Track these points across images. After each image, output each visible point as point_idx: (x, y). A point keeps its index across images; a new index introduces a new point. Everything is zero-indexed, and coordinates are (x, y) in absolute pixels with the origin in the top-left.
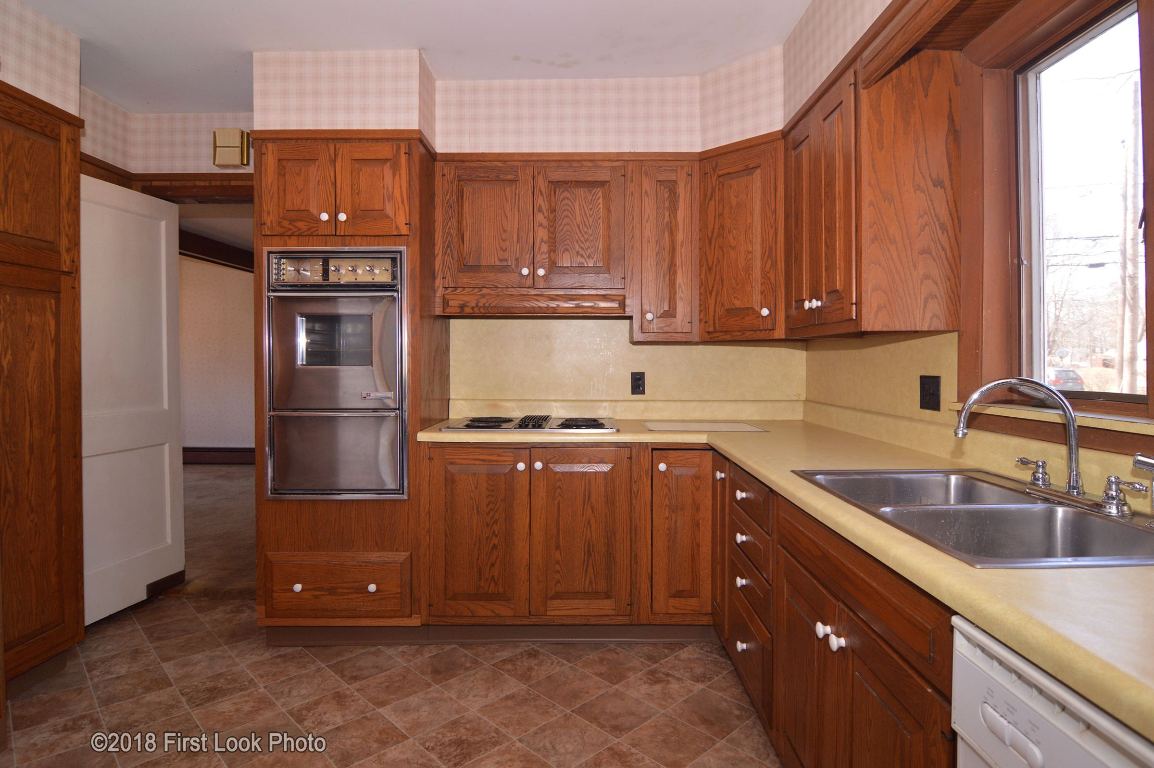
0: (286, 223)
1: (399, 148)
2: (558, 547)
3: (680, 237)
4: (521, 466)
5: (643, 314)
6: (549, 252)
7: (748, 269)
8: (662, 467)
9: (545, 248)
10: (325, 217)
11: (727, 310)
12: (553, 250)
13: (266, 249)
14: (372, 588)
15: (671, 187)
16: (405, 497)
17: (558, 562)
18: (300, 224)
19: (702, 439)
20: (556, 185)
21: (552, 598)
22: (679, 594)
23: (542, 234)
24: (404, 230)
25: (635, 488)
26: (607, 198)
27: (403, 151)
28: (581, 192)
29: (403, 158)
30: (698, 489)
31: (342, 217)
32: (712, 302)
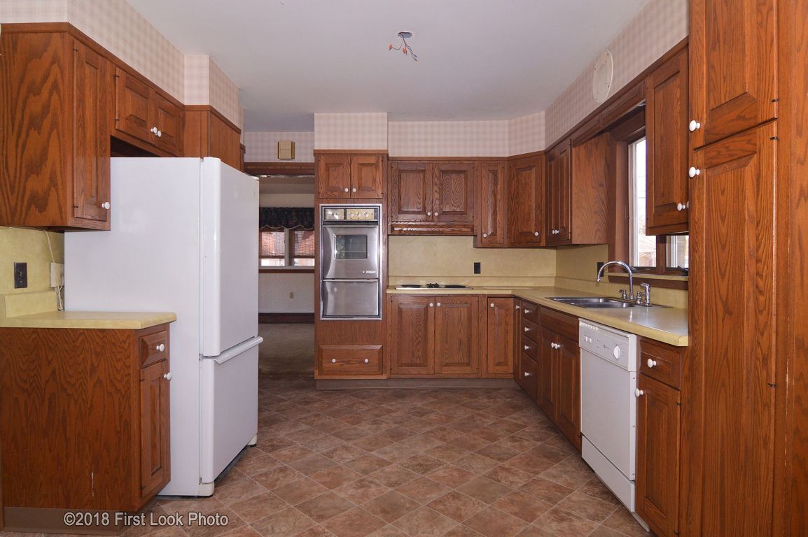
0: (329, 193)
1: (378, 159)
2: (447, 342)
3: (499, 197)
4: (431, 305)
5: (482, 234)
6: (439, 204)
7: (529, 214)
8: (492, 305)
9: (437, 202)
10: (347, 190)
11: (520, 233)
12: (441, 203)
13: (321, 205)
14: (366, 361)
15: (495, 173)
16: (381, 319)
17: (446, 349)
18: (335, 193)
19: (510, 292)
20: (443, 172)
21: (445, 366)
22: (499, 364)
23: (436, 195)
24: (381, 196)
25: (480, 316)
26: (466, 178)
27: (381, 159)
28: (454, 176)
29: (380, 163)
30: (507, 316)
31: (354, 190)
32: (513, 228)
